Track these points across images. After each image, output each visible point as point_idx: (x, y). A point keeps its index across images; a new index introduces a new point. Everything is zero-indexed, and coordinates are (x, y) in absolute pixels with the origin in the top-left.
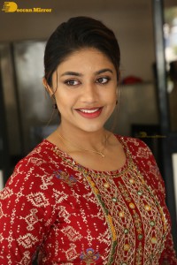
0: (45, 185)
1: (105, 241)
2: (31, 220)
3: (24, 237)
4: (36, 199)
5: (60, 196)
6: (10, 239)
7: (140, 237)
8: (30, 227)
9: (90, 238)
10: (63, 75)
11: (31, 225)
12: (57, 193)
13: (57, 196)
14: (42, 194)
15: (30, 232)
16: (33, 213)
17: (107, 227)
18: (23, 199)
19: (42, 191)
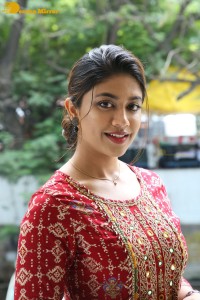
0: (62, 215)
1: (126, 268)
2: (57, 251)
3: (54, 271)
4: (57, 230)
5: (78, 225)
6: (39, 275)
7: (160, 264)
11: (58, 258)
12: (74, 223)
14: (60, 224)
15: (58, 264)
16: (57, 244)
17: (127, 253)
19: (60, 221)
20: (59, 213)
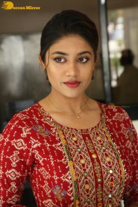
0: (25, 134)
1: (67, 180)
2: (14, 159)
3: (10, 171)
4: (18, 144)
5: (36, 143)
8: (14, 164)
9: (56, 178)
10: (53, 54)
11: (14, 163)
12: (33, 141)
13: (33, 142)
14: (22, 140)
15: (13, 168)
16: (16, 153)
17: (68, 169)
18: (9, 143)
19: (22, 138)
20: (22, 133)
